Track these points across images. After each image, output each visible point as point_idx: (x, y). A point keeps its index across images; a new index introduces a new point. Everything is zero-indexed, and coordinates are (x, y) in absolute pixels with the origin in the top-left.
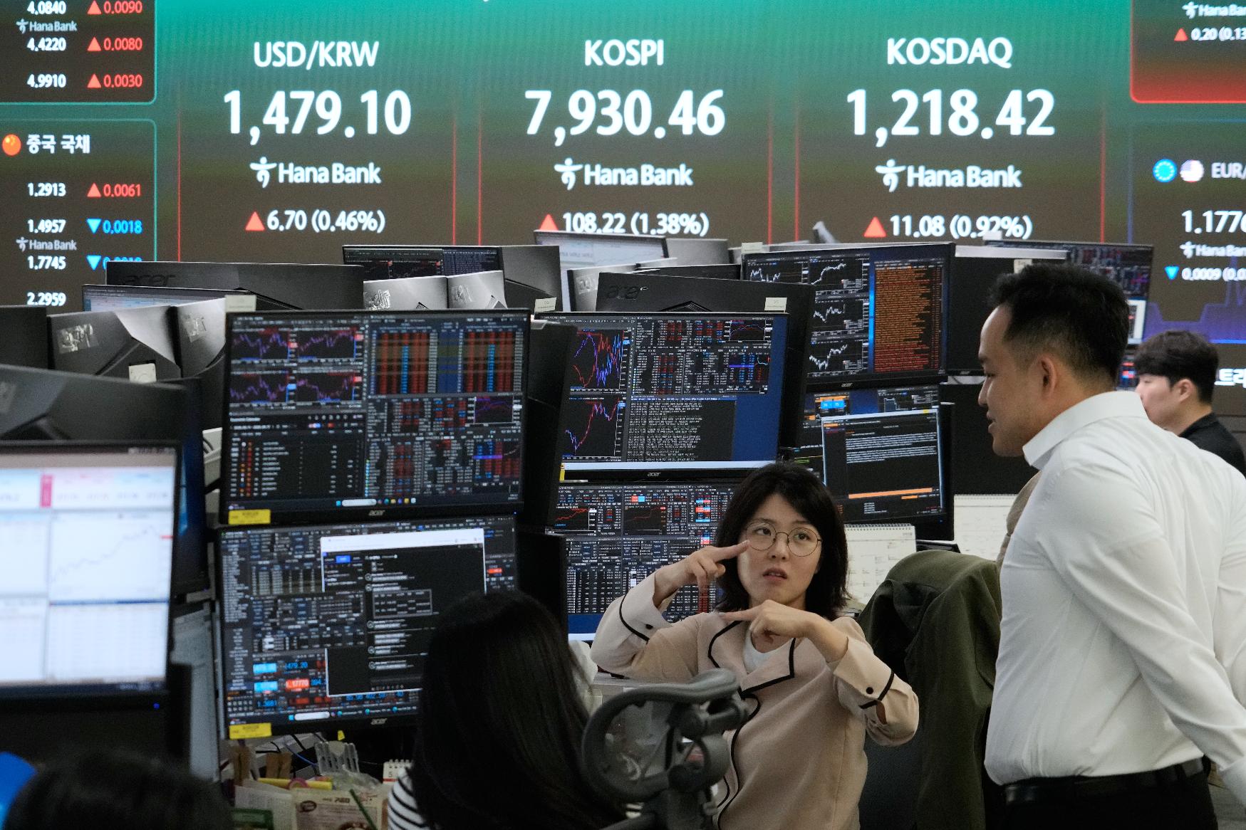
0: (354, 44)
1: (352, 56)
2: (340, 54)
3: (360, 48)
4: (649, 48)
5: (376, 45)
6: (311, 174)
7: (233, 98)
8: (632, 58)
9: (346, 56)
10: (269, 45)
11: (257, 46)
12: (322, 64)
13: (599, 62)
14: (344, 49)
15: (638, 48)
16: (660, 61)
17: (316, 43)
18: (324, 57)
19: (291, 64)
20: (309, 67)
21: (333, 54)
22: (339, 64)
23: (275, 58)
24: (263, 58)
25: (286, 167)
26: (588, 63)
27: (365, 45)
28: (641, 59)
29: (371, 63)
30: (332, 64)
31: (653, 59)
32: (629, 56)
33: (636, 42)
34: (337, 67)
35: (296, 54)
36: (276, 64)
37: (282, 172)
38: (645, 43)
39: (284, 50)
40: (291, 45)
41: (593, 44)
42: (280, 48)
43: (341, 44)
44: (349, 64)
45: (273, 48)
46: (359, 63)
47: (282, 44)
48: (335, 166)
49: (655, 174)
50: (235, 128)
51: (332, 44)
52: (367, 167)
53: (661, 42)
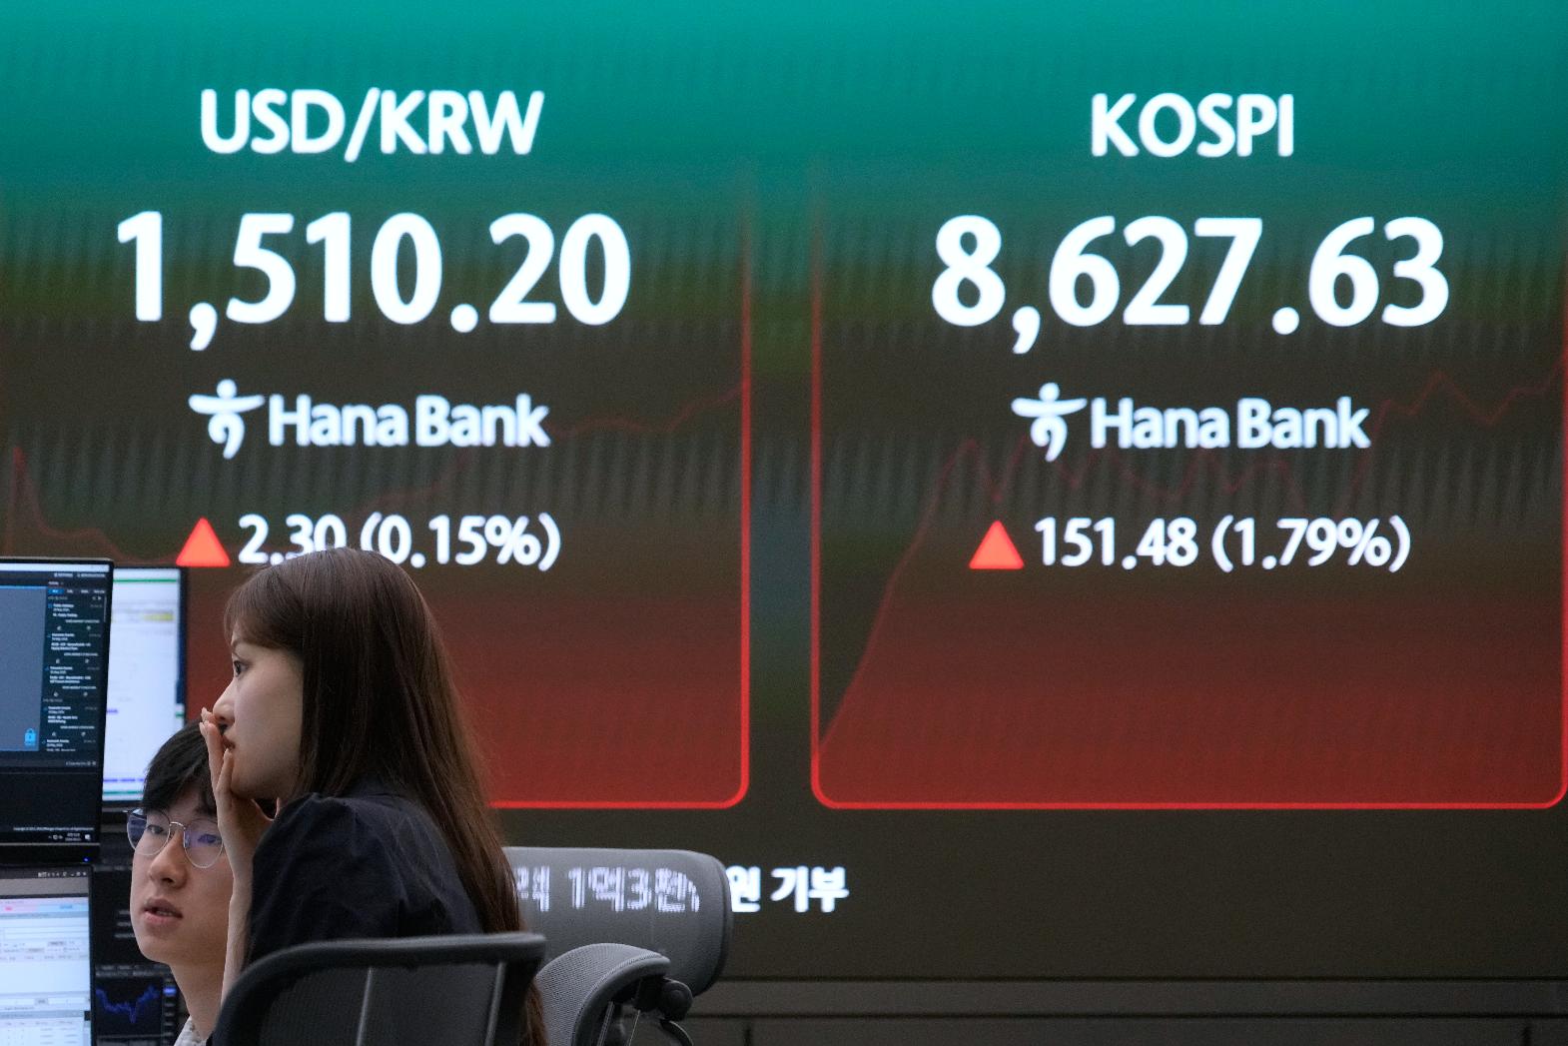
0: (477, 98)
1: (470, 128)
2: (437, 123)
3: (491, 107)
4: (1257, 115)
5: (537, 99)
6: (359, 423)
7: (144, 231)
8: (1213, 138)
9: (455, 127)
10: (242, 97)
11: (209, 100)
12: (388, 146)
13: (1128, 148)
14: (448, 111)
15: (1230, 115)
16: (1286, 147)
17: (372, 95)
18: (395, 128)
19: (304, 145)
20: (352, 154)
21: (419, 120)
22: (436, 146)
23: (259, 130)
24: (226, 128)
25: (290, 406)
26: (1099, 148)
27: (507, 100)
28: (1236, 139)
29: (523, 144)
30: (416, 145)
31: (1266, 142)
32: (1204, 134)
33: (1224, 100)
34: (428, 156)
35: (317, 122)
36: (261, 146)
37: (278, 418)
38: (1247, 102)
39: (284, 111)
40: (302, 99)
41: (1110, 105)
42: (273, 107)
43: (439, 99)
44: (463, 146)
45: (255, 104)
46: (490, 145)
47: (278, 96)
48: (424, 403)
49: (1273, 422)
50: (149, 305)
51: (415, 98)
52: (513, 406)
53: (1287, 101)
